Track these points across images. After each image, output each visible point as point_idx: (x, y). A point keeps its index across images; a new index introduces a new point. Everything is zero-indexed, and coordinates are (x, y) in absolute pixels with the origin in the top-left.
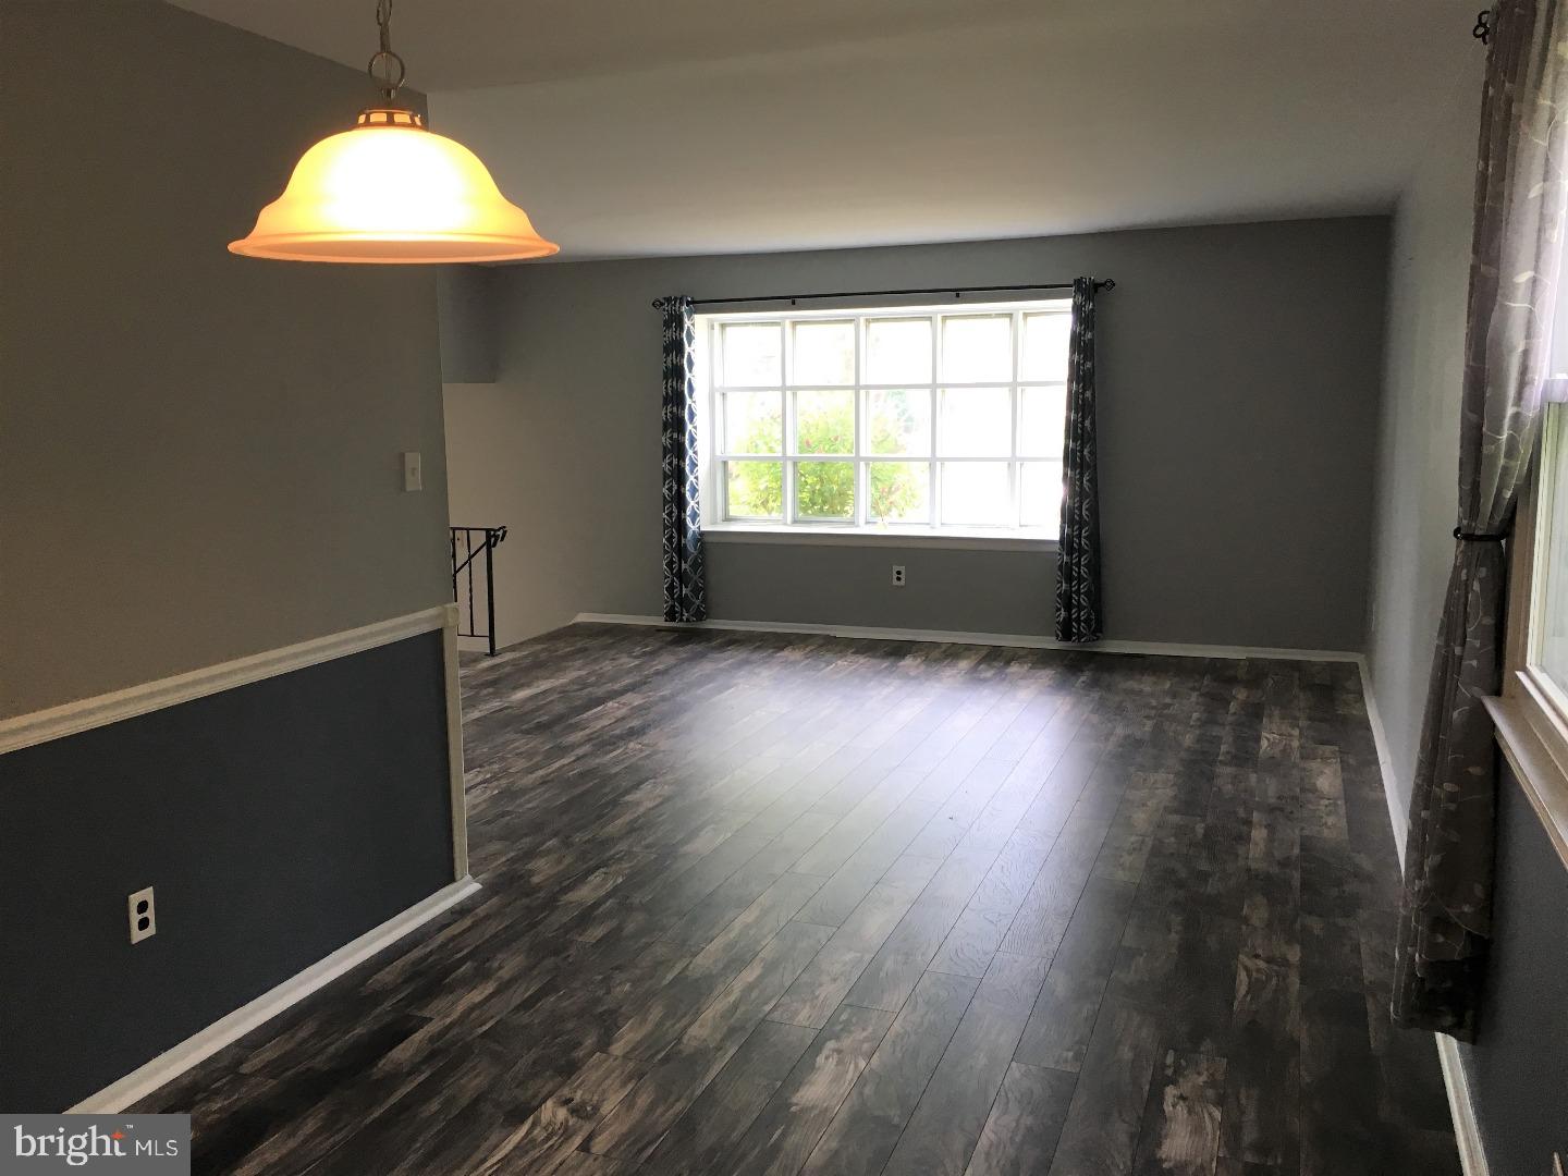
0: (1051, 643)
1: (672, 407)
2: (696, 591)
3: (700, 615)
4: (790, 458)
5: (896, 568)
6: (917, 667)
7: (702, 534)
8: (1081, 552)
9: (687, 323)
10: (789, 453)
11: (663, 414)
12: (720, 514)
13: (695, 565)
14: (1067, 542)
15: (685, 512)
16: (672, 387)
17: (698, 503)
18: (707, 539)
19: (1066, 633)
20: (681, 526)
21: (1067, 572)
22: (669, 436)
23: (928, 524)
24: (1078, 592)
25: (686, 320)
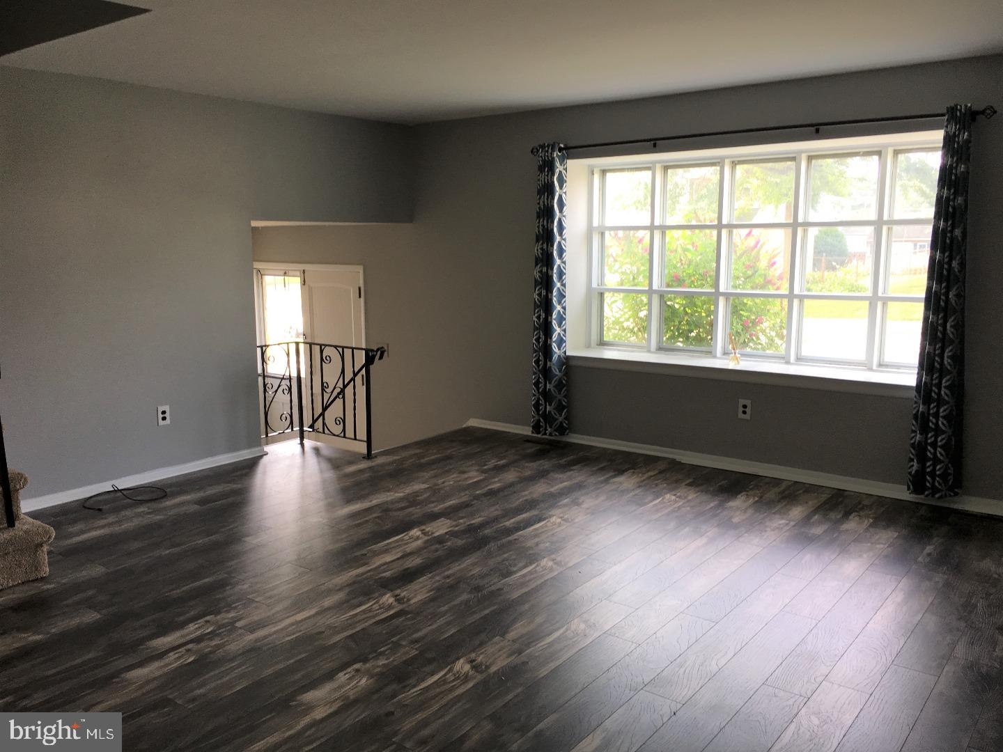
0: (901, 493)
1: (542, 244)
2: (560, 408)
3: (562, 430)
4: (656, 292)
5: (742, 402)
6: (745, 511)
7: (568, 358)
8: (940, 402)
9: (559, 168)
10: (655, 287)
11: (536, 250)
12: (594, 338)
13: (559, 386)
14: (923, 389)
15: (551, 338)
16: (543, 226)
17: (565, 331)
18: (573, 363)
19: (917, 484)
20: (547, 351)
21: (923, 422)
22: (539, 270)
23: (783, 358)
24: (934, 445)
25: (558, 164)
